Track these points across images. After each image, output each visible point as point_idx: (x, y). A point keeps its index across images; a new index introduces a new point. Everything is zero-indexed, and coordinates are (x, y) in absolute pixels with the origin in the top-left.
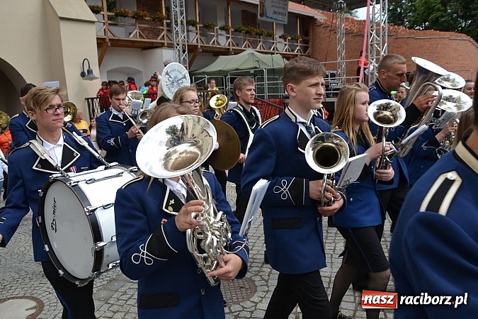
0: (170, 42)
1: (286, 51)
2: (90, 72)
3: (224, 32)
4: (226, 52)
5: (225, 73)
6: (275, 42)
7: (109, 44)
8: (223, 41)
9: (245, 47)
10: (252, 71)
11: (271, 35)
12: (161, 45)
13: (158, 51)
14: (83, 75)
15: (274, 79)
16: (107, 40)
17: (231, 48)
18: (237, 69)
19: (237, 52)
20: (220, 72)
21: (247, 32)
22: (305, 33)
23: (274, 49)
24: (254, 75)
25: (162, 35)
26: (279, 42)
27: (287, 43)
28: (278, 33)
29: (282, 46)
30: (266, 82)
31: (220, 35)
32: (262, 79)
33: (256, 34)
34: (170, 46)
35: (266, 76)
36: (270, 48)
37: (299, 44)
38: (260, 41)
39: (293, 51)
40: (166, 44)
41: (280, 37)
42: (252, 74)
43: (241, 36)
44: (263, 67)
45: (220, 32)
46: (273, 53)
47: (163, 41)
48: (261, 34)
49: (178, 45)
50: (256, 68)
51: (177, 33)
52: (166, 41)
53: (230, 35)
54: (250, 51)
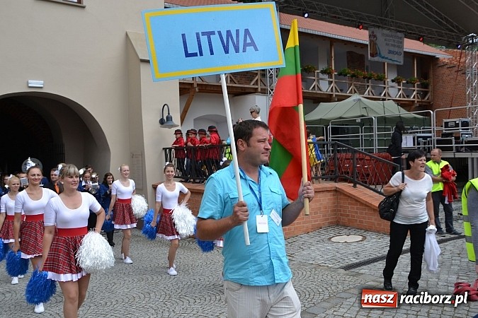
0: (264, 87)
1: (400, 97)
2: (169, 118)
3: (326, 76)
4: (328, 99)
5: (325, 122)
6: (386, 86)
7: (197, 90)
8: (325, 87)
9: (351, 92)
10: (358, 120)
11: (382, 79)
12: (255, 91)
13: (250, 97)
14: (162, 122)
15: (385, 129)
16: (195, 85)
17: (334, 93)
18: (341, 118)
19: (341, 99)
20: (321, 121)
21: (353, 76)
22: (424, 75)
23: (385, 95)
24: (362, 124)
25: (255, 79)
26: (392, 87)
27: (401, 87)
28: (390, 76)
29: (395, 91)
30: (376, 133)
31: (322, 79)
32: (371, 130)
33: (364, 78)
34: (264, 92)
35: (375, 126)
36: (381, 94)
37: (416, 89)
38: (368, 86)
39: (408, 96)
40: (259, 90)
41: (393, 81)
42: (358, 124)
43: (345, 81)
44: (372, 116)
45: (321, 76)
46: (384, 100)
47: (256, 87)
48: (370, 78)
49: (272, 90)
50: (363, 116)
51: (271, 78)
52: (259, 87)
53: (333, 80)
54: (356, 96)
